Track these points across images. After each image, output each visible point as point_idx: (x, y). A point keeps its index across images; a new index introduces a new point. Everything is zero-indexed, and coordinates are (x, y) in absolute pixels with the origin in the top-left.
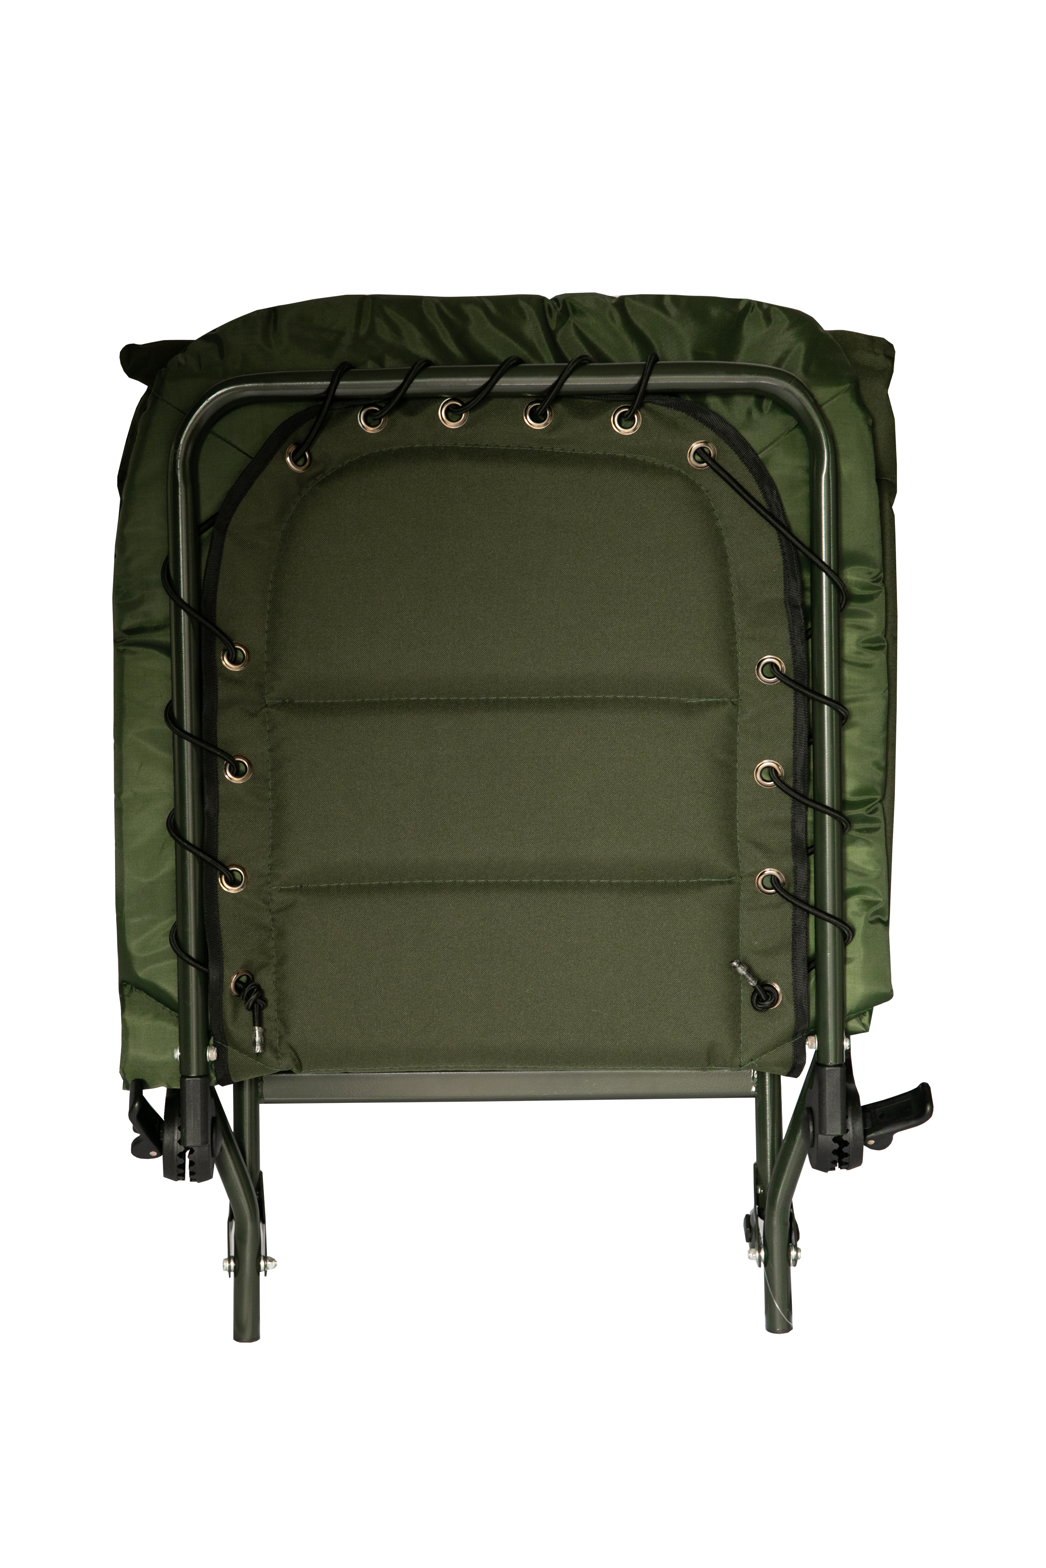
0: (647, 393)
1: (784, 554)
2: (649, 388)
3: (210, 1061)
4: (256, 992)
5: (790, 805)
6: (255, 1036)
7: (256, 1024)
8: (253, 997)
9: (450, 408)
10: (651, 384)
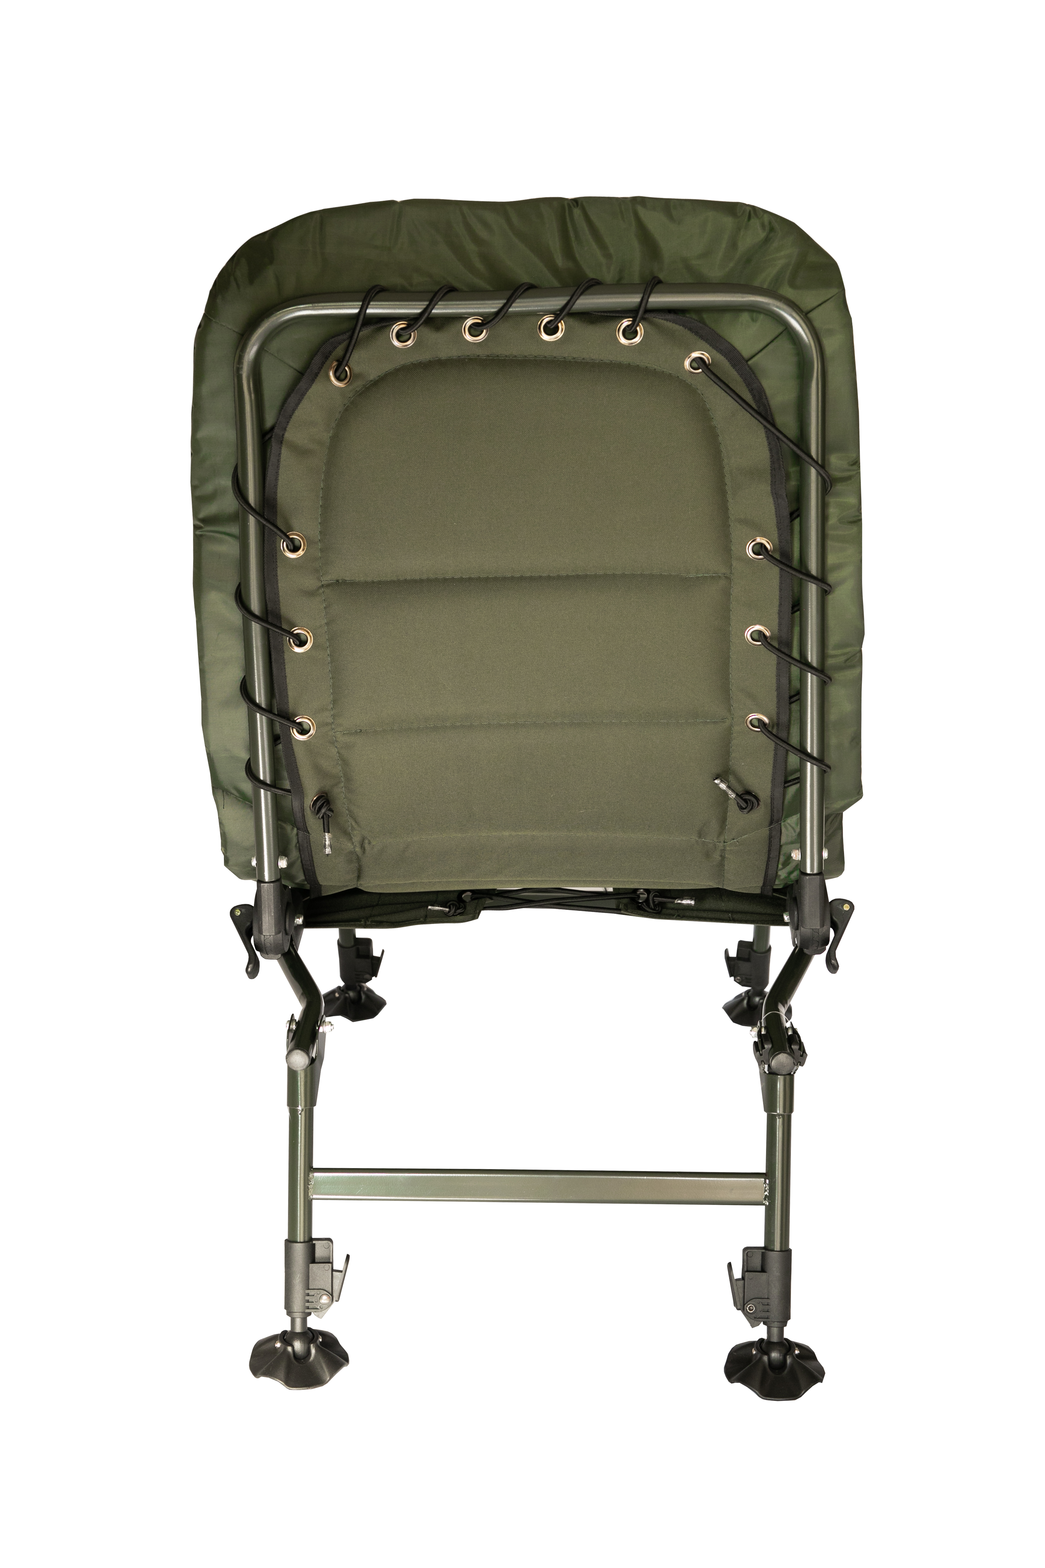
0: (647, 311)
1: (771, 450)
2: (649, 306)
3: (282, 868)
4: (326, 806)
5: (775, 662)
6: (325, 841)
7: (326, 831)
8: (323, 811)
9: (472, 326)
10: (651, 301)
